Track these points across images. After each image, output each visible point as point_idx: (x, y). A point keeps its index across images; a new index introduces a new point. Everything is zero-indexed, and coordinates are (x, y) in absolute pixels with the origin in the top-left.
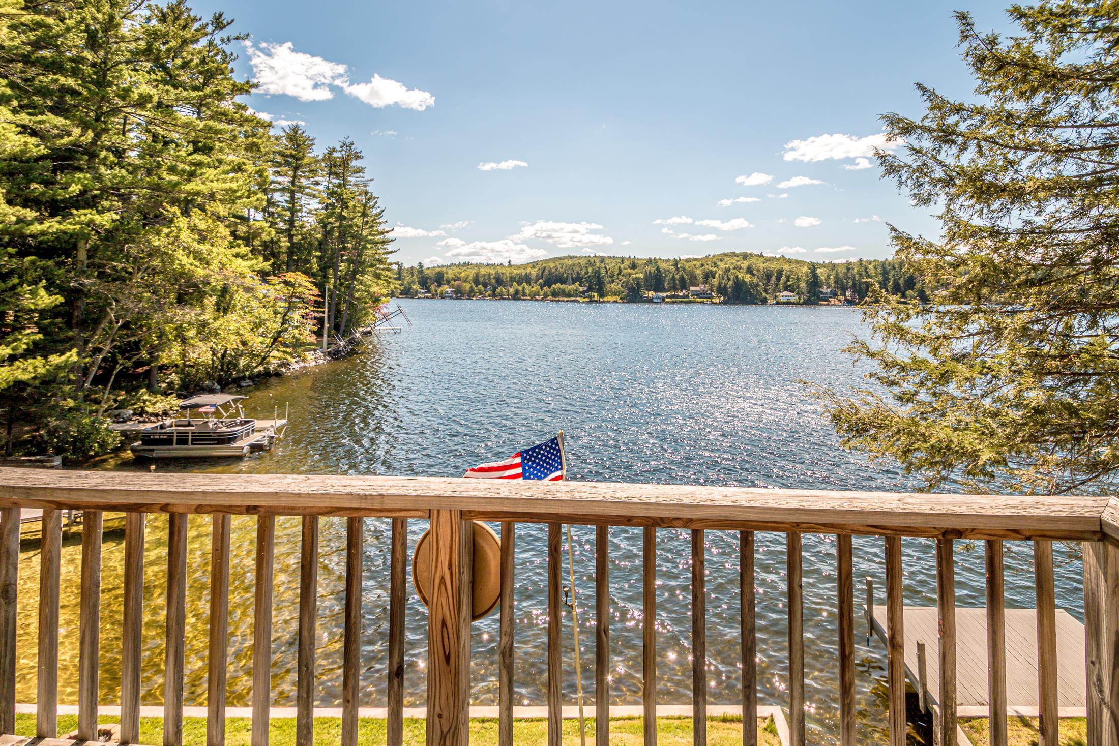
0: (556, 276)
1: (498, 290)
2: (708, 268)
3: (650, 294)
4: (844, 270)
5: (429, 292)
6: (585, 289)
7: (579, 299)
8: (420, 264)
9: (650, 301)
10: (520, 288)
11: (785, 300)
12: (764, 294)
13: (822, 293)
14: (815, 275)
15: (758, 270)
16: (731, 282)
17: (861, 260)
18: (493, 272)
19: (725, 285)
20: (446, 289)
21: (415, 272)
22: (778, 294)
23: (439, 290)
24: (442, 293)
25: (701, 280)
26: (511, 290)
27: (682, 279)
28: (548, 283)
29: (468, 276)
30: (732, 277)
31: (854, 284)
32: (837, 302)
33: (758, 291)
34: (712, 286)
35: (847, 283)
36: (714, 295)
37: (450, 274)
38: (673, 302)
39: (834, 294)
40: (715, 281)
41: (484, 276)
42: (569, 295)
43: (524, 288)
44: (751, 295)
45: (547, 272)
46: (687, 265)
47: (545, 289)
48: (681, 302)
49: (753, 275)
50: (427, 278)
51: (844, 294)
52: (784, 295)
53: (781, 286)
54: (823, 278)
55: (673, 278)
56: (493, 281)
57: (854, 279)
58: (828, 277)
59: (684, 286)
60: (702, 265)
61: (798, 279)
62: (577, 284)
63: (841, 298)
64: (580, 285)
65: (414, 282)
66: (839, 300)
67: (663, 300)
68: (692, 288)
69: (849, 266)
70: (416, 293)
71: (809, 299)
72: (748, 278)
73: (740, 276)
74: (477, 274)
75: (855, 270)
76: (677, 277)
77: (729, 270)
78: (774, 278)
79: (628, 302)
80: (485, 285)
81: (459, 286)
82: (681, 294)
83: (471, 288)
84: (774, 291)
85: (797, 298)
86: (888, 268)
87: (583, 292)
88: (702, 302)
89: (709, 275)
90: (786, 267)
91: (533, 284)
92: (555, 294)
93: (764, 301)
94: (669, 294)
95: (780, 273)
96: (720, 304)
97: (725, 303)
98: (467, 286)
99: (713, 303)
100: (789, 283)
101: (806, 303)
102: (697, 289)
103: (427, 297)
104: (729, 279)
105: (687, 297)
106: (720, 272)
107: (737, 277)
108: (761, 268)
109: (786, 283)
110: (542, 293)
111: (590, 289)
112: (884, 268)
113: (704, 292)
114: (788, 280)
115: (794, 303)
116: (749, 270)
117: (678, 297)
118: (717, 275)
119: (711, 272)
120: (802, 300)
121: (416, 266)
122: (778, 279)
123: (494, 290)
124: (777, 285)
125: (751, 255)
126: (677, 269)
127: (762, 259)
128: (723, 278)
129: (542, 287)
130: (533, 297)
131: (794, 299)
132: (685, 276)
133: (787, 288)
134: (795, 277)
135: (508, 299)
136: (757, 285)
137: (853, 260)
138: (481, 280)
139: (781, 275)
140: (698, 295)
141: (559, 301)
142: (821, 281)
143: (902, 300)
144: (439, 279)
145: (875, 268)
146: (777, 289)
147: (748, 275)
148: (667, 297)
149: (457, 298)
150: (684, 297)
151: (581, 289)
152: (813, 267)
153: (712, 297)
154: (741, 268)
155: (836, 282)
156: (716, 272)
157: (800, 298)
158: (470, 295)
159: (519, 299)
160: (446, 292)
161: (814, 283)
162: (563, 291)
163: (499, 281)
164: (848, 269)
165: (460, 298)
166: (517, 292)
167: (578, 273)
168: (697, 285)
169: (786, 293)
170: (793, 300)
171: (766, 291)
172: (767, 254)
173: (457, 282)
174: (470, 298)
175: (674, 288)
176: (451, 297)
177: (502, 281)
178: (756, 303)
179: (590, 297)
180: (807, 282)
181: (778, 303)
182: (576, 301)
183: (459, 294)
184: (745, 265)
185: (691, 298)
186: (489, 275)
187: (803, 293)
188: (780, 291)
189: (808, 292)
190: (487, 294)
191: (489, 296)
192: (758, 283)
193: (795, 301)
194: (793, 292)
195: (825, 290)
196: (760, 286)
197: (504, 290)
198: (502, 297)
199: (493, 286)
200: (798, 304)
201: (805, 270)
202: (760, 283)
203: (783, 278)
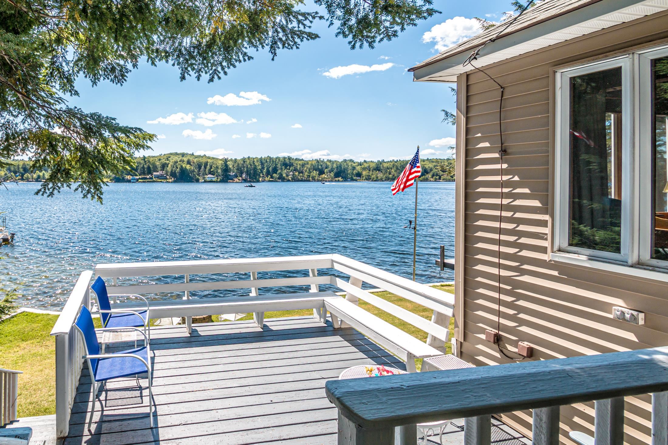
1: (25, 176)
2: (163, 161)
3: (129, 177)
4: (242, 162)
9: (129, 181)
10: (41, 174)
11: (209, 180)
12: (197, 177)
13: (230, 175)
14: (226, 166)
15: (194, 163)
16: (178, 170)
17: (249, 157)
19: (175, 171)
22: (206, 176)
25: (159, 169)
26: (35, 176)
27: (149, 168)
30: (179, 167)
31: (247, 170)
32: (238, 181)
33: (194, 175)
34: (167, 172)
35: (244, 170)
36: (168, 177)
38: (143, 182)
39: (236, 176)
40: (169, 169)
41: (13, 166)
43: (44, 174)
44: (190, 177)
46: (151, 160)
48: (148, 182)
49: (191, 165)
51: (241, 176)
52: (209, 177)
53: (207, 172)
54: (231, 166)
55: (143, 167)
56: (21, 170)
57: (247, 168)
58: (233, 166)
59: (149, 172)
60: (160, 160)
61: (217, 167)
63: (240, 178)
66: (239, 180)
67: (137, 180)
68: (154, 173)
69: (244, 160)
71: (223, 179)
72: (188, 167)
73: (184, 166)
75: (248, 162)
76: (145, 166)
77: (177, 162)
78: (203, 167)
79: (115, 182)
80: (15, 172)
82: (148, 177)
83: (6, 174)
84: (203, 175)
85: (216, 178)
86: (263, 161)
88: (161, 182)
89: (164, 166)
90: (209, 160)
93: (197, 181)
94: (141, 177)
95: (206, 164)
96: (172, 182)
97: (175, 182)
98: (3, 173)
99: (167, 182)
100: (212, 170)
101: (221, 181)
102: (158, 173)
104: (177, 168)
105: (152, 178)
106: (171, 163)
107: (182, 166)
108: (195, 161)
109: (210, 170)
113: (162, 176)
114: (211, 168)
115: (214, 182)
116: (189, 162)
117: (146, 178)
118: (169, 166)
119: (166, 163)
122: (205, 168)
123: (22, 175)
124: (205, 171)
125: (187, 154)
126: (145, 161)
127: (194, 156)
128: (174, 167)
132: (151, 166)
133: (210, 173)
134: (215, 166)
135: (33, 181)
136: (194, 171)
137: (246, 157)
138: (12, 168)
140: (158, 177)
142: (230, 168)
143: (271, 179)
145: (257, 162)
146: (205, 173)
147: (188, 165)
148: (139, 179)
150: (150, 178)
152: (226, 161)
153: (167, 179)
154: (184, 161)
155: (237, 169)
156: (169, 164)
157: (218, 179)
159: (42, 182)
161: (226, 170)
163: (25, 169)
164: (244, 162)
166: (39, 177)
168: (158, 172)
169: (210, 176)
170: (214, 179)
171: (199, 175)
172: (195, 154)
175: (144, 174)
177: (27, 169)
178: (194, 182)
180: (222, 169)
181: (205, 182)
184: (185, 159)
185: (154, 179)
186: (18, 166)
187: (219, 175)
188: (207, 175)
189: (222, 175)
190: (17, 178)
191: (19, 179)
192: (194, 170)
193: (215, 180)
194: (214, 175)
195: (231, 174)
196: (195, 172)
197: (29, 176)
198: (28, 180)
199: (21, 173)
200: (217, 182)
201: (220, 162)
202: (195, 170)
203: (208, 167)
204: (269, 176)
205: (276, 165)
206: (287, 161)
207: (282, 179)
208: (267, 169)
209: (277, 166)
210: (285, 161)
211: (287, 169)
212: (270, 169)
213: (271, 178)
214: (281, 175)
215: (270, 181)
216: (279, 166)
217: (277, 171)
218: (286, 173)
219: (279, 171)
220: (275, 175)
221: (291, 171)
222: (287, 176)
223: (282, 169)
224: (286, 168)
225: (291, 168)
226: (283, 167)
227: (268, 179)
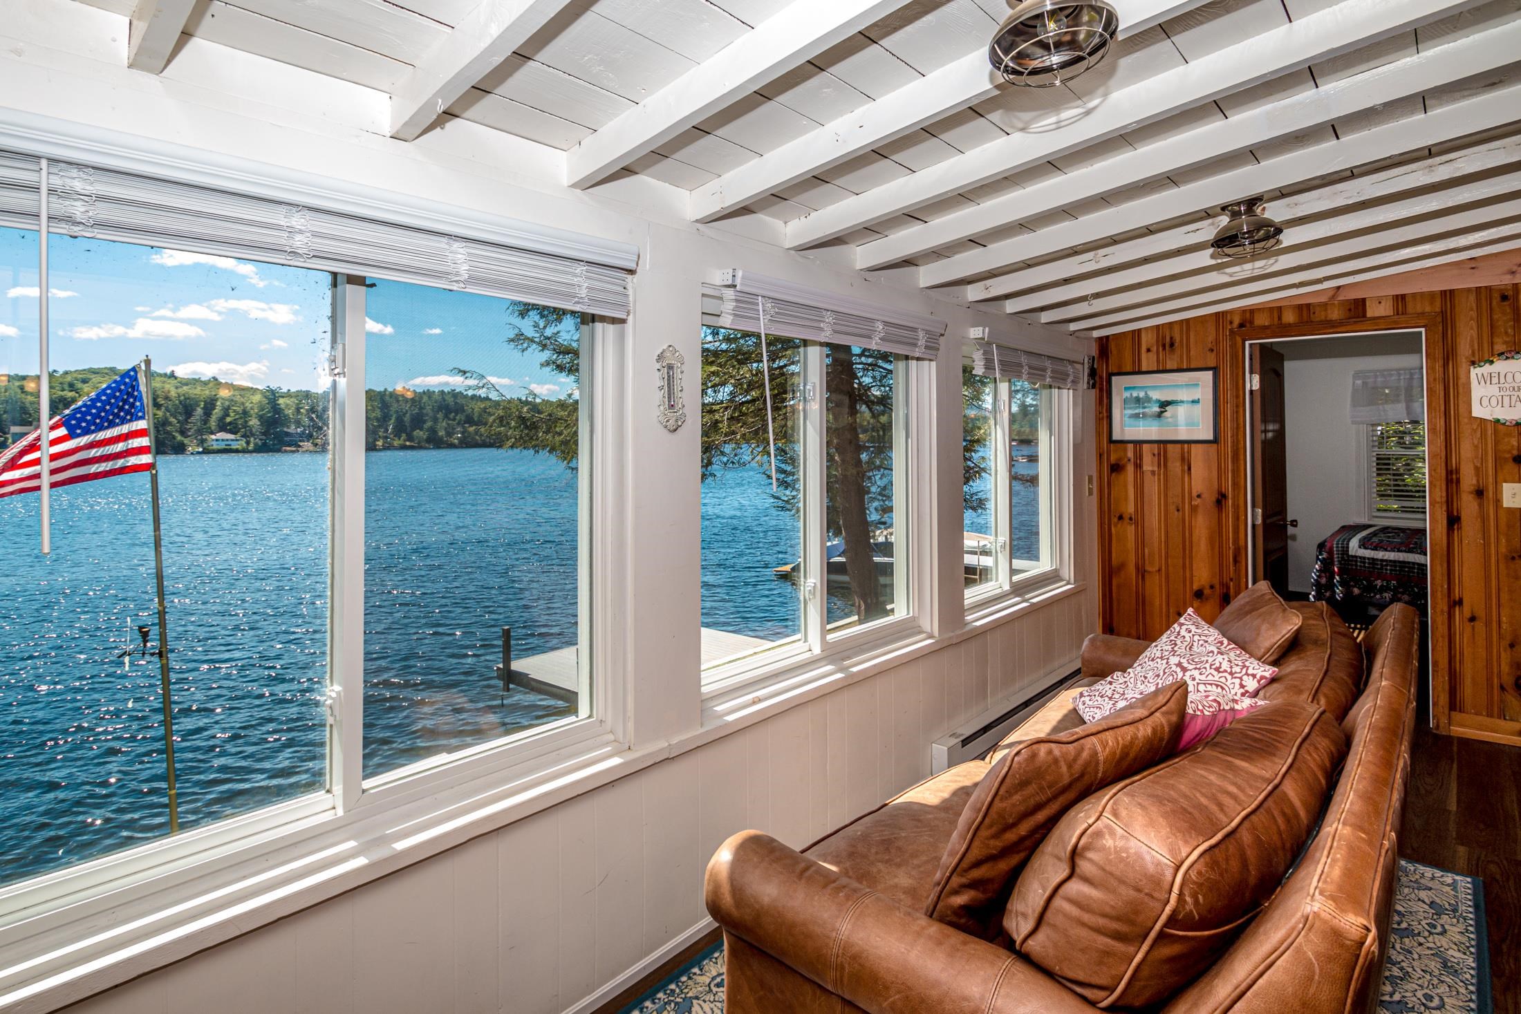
11: (222, 446)
12: (179, 438)
13: (288, 434)
14: (276, 409)
15: (167, 398)
22: (206, 437)
32: (312, 448)
33: (169, 433)
39: (306, 436)
52: (219, 438)
53: (213, 423)
54: (289, 412)
58: (298, 410)
61: (246, 413)
63: (319, 441)
66: (315, 445)
71: (265, 444)
78: (199, 411)
84: (200, 432)
85: (243, 443)
90: (221, 393)
95: (210, 404)
100: (229, 420)
101: (259, 450)
108: (173, 393)
109: (222, 419)
112: (383, 401)
114: (227, 414)
115: (237, 451)
120: (251, 447)
122: (208, 412)
124: (206, 422)
127: (173, 381)
131: (241, 444)
133: (223, 427)
134: (239, 409)
136: (166, 423)
139: (213, 406)
142: (286, 416)
143: (408, 443)
146: (204, 429)
152: (272, 396)
155: (309, 419)
157: (248, 443)
161: (274, 419)
169: (222, 435)
170: (235, 446)
171: (183, 432)
180: (261, 418)
181: (207, 451)
187: (253, 435)
188: (212, 433)
189: (263, 434)
192: (167, 419)
193: (240, 447)
194: (235, 433)
195: (292, 429)
196: (170, 424)
200: (244, 451)
201: (257, 398)
202: (172, 420)
203: (217, 412)
204: (404, 436)
205: (421, 408)
206: (450, 400)
207: (436, 442)
208: (397, 419)
209: (425, 411)
210: (444, 400)
211: (449, 419)
212: (407, 418)
213: (408, 440)
214: (433, 431)
215: (403, 447)
216: (428, 410)
217: (425, 422)
218: (446, 429)
219: (429, 424)
220: (417, 433)
221: (458, 424)
222: (449, 434)
223: (435, 420)
224: (446, 416)
225: (458, 418)
226: (440, 415)
227: (401, 442)
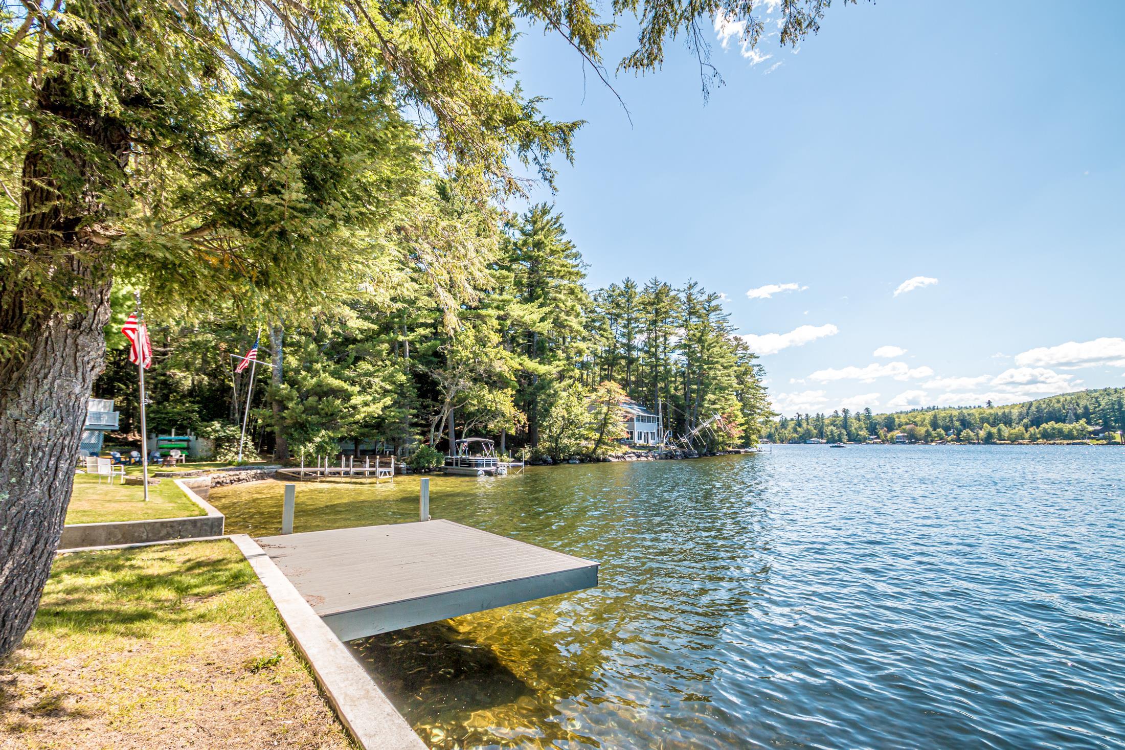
0: (1049, 413)
1: (963, 434)
5: (878, 438)
6: (1098, 428)
7: (1087, 441)
8: (867, 409)
10: (994, 430)
18: (955, 413)
20: (897, 433)
21: (862, 417)
23: (889, 436)
24: (892, 438)
26: (982, 433)
28: (1036, 422)
29: (924, 420)
37: (903, 419)
41: (944, 418)
42: (1069, 436)
43: (999, 430)
45: (1033, 408)
47: (1032, 430)
50: (876, 424)
56: (957, 424)
62: (1083, 422)
64: (1089, 423)
65: (861, 428)
70: (865, 439)
74: (935, 417)
80: (947, 429)
81: (912, 430)
83: (927, 431)
87: (1096, 433)
91: (1014, 425)
92: (1046, 436)
98: (922, 431)
103: (876, 443)
110: (1027, 435)
111: (1107, 427)
121: (862, 411)
123: (958, 434)
129: (1026, 427)
130: (1014, 440)
135: (979, 443)
138: (941, 423)
141: (1054, 444)
144: (890, 424)
149: (910, 443)
151: (1091, 428)
158: (927, 439)
159: (995, 443)
160: (898, 437)
162: (1060, 431)
163: (965, 423)
165: (914, 443)
166: (990, 435)
167: (1086, 408)
173: (908, 427)
174: (927, 443)
176: (903, 443)
177: (970, 423)
179: (1104, 438)
182: (1083, 444)
183: (912, 438)
186: (951, 417)
190: (949, 439)
191: (952, 440)
197: (971, 433)
198: (968, 441)
199: (957, 429)
